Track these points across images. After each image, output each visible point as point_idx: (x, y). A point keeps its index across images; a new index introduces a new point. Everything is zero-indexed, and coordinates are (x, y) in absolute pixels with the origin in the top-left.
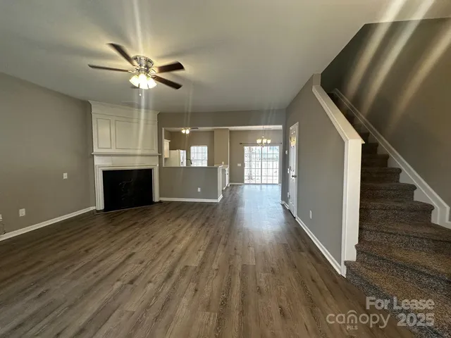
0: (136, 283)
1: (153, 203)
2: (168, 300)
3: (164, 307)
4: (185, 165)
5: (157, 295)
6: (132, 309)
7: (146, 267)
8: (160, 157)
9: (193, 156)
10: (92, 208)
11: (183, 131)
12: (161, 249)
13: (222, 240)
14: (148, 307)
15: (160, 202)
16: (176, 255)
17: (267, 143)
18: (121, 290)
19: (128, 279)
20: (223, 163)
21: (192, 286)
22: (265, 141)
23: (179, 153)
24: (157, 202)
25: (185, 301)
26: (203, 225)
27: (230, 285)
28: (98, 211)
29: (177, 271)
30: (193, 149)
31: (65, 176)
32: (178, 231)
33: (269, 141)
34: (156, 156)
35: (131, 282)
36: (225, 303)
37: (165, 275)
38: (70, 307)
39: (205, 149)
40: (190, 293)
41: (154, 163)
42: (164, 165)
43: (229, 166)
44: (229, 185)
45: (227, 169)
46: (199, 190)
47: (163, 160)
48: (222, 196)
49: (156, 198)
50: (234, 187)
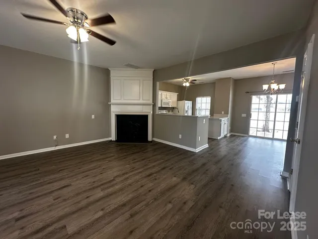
8: (154, 106)
9: (198, 106)
11: (184, 85)
15: (152, 141)
17: (279, 89)
20: (223, 113)
22: (274, 86)
23: (185, 102)
24: (150, 141)
31: (93, 117)
33: (282, 86)
34: (150, 105)
41: (148, 111)
42: (157, 113)
43: (229, 115)
44: (228, 135)
45: (226, 118)
46: (180, 136)
47: (157, 108)
48: (207, 146)
49: (150, 138)
50: (234, 138)
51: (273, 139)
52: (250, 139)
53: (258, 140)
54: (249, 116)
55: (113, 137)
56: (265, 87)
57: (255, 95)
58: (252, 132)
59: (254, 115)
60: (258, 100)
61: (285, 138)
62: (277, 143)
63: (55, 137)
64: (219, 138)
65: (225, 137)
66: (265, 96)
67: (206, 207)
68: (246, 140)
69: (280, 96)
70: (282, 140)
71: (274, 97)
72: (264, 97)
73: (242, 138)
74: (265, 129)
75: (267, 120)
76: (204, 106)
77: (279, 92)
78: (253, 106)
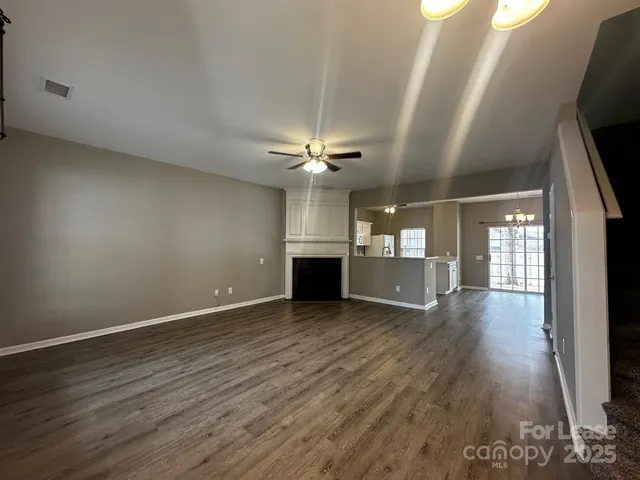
0: (289, 368)
1: (342, 299)
2: (308, 389)
3: (301, 394)
4: (392, 255)
5: (301, 382)
6: (276, 385)
7: (302, 358)
8: (351, 244)
9: (404, 243)
10: (282, 296)
11: (387, 211)
12: (325, 346)
13: (401, 354)
14: (289, 388)
15: (349, 299)
16: (336, 354)
18: (275, 369)
19: (284, 363)
20: (448, 254)
21: (336, 386)
23: (383, 239)
24: (346, 299)
25: (322, 395)
26: (386, 332)
27: (377, 399)
28: (286, 300)
29: (330, 369)
30: (404, 233)
31: (262, 261)
32: (352, 333)
33: (531, 217)
34: (346, 242)
35: (285, 366)
36: (359, 413)
37: (317, 369)
38: (239, 368)
39: (422, 232)
40: (330, 391)
41: (343, 251)
42: (356, 254)
43: (458, 258)
44: (459, 289)
45: (454, 263)
46: (398, 289)
47: (355, 248)
48: (435, 303)
49: (345, 294)
50: (468, 293)
51: (526, 293)
52: (492, 293)
53: (505, 295)
54: (487, 258)
55: (288, 294)
56: (509, 218)
57: (491, 226)
58: (494, 282)
59: (494, 257)
60: (498, 234)
61: (542, 290)
62: (531, 298)
63: (217, 292)
64: (447, 293)
65: (455, 291)
66: (507, 229)
67: (450, 384)
68: (486, 296)
69: (528, 228)
70: (538, 294)
71: (521, 230)
72: (504, 229)
73: (481, 293)
74: (512, 280)
75: (513, 265)
76: (413, 244)
77: (527, 223)
78: (492, 244)
